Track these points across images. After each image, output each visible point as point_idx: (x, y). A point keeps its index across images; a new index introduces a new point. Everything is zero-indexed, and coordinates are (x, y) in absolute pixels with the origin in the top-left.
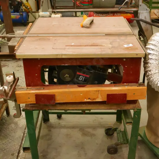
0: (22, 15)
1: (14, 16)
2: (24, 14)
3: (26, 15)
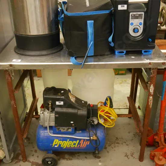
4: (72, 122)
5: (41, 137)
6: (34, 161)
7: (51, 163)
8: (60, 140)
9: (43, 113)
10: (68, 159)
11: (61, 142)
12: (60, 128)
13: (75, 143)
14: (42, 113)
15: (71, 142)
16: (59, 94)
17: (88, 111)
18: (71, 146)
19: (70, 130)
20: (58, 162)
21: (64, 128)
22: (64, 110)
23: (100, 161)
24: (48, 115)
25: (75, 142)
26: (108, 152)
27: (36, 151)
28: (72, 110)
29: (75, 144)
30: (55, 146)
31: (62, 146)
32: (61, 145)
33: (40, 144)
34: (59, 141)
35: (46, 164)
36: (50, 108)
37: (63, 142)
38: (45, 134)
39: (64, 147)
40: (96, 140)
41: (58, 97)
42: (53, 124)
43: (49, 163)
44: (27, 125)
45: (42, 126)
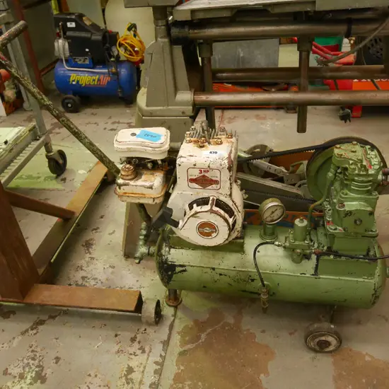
0: (117, 74)
1: (94, 77)
2: (124, 72)
3: (131, 76)
4: (87, 50)
11: (79, 77)
12: (76, 59)
17: (104, 37)
18: (91, 83)
21: (80, 58)
29: (94, 80)
30: (73, 83)
31: (80, 83)
32: (79, 81)
39: (82, 84)
43: (70, 105)
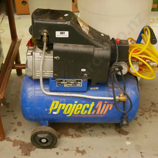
5: (29, 97)
6: (18, 139)
7: (47, 141)
8: (63, 103)
9: (32, 54)
10: (74, 135)
11: (64, 105)
12: (62, 81)
13: (88, 107)
14: (30, 54)
15: (81, 105)
16: (61, 18)
18: (81, 113)
19: (80, 85)
20: (58, 140)
22: (71, 47)
23: (128, 139)
24: (41, 58)
25: (88, 105)
26: (140, 125)
27: (20, 124)
28: (85, 47)
30: (54, 113)
31: (65, 113)
32: (63, 110)
33: (28, 109)
34: (60, 103)
35: (38, 142)
36: (45, 44)
37: (68, 105)
38: (36, 92)
39: (68, 114)
40: (124, 102)
41: (59, 23)
42: (49, 73)
43: (44, 141)
44: (4, 80)
45: (31, 78)
